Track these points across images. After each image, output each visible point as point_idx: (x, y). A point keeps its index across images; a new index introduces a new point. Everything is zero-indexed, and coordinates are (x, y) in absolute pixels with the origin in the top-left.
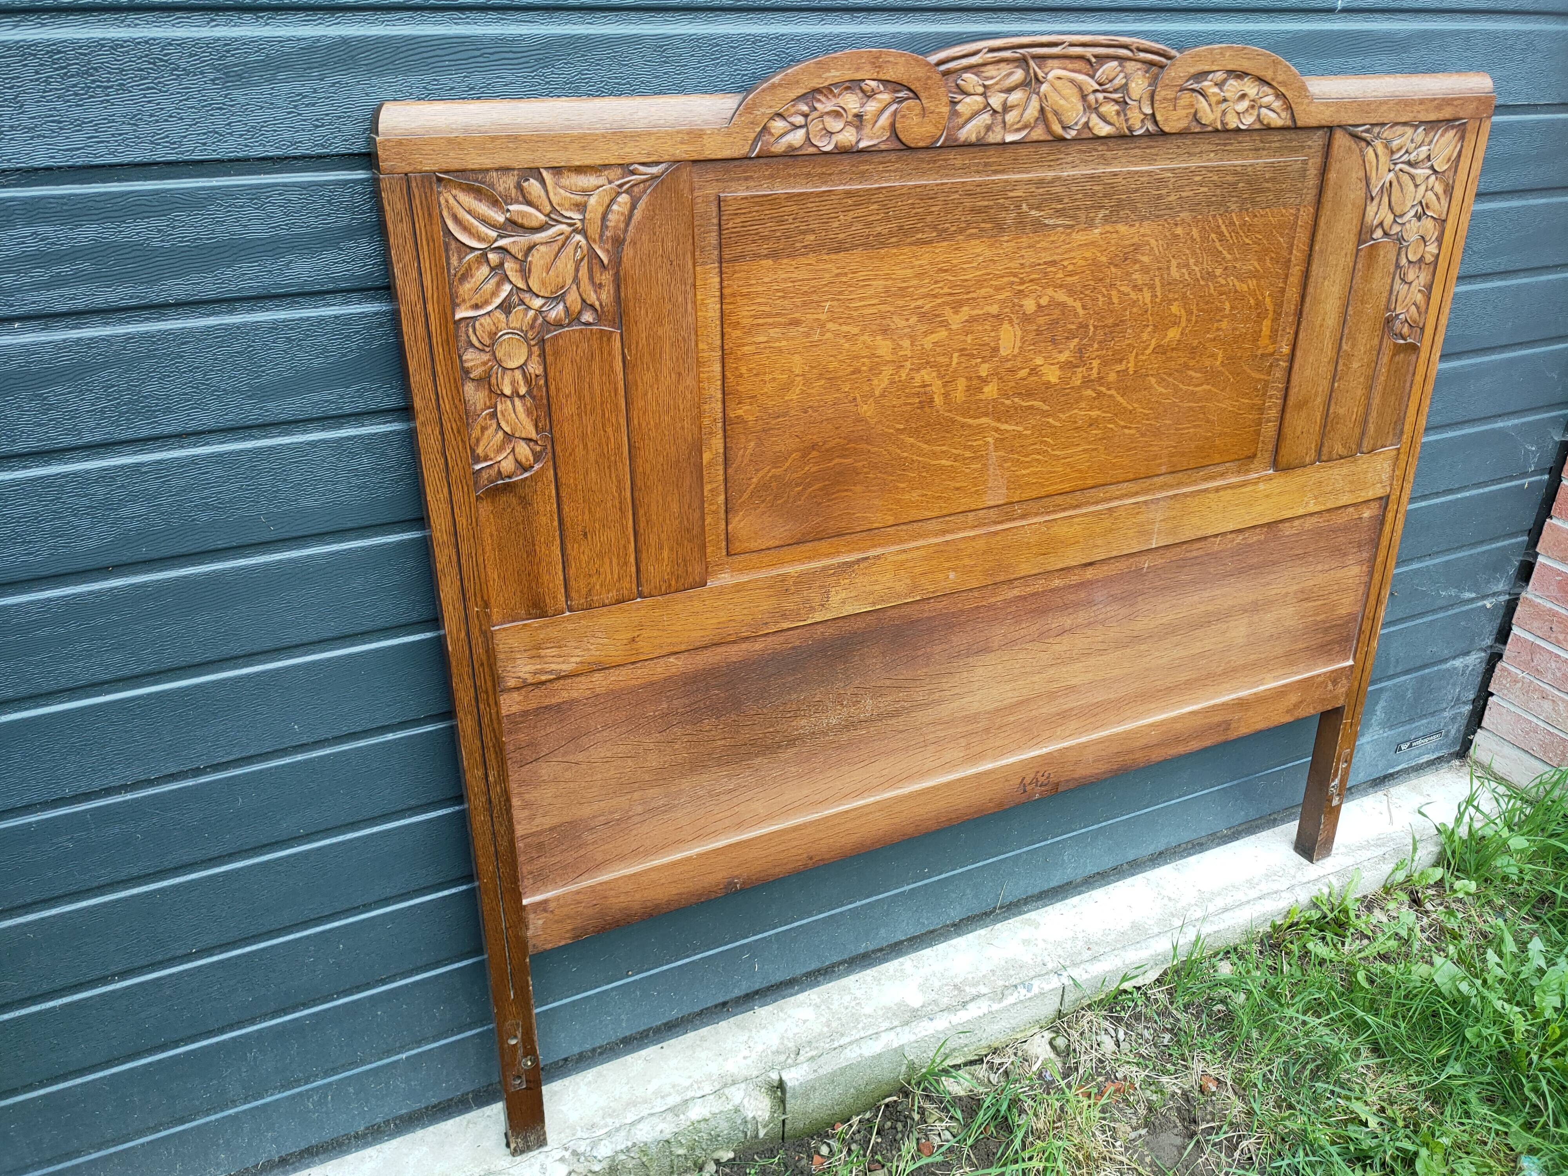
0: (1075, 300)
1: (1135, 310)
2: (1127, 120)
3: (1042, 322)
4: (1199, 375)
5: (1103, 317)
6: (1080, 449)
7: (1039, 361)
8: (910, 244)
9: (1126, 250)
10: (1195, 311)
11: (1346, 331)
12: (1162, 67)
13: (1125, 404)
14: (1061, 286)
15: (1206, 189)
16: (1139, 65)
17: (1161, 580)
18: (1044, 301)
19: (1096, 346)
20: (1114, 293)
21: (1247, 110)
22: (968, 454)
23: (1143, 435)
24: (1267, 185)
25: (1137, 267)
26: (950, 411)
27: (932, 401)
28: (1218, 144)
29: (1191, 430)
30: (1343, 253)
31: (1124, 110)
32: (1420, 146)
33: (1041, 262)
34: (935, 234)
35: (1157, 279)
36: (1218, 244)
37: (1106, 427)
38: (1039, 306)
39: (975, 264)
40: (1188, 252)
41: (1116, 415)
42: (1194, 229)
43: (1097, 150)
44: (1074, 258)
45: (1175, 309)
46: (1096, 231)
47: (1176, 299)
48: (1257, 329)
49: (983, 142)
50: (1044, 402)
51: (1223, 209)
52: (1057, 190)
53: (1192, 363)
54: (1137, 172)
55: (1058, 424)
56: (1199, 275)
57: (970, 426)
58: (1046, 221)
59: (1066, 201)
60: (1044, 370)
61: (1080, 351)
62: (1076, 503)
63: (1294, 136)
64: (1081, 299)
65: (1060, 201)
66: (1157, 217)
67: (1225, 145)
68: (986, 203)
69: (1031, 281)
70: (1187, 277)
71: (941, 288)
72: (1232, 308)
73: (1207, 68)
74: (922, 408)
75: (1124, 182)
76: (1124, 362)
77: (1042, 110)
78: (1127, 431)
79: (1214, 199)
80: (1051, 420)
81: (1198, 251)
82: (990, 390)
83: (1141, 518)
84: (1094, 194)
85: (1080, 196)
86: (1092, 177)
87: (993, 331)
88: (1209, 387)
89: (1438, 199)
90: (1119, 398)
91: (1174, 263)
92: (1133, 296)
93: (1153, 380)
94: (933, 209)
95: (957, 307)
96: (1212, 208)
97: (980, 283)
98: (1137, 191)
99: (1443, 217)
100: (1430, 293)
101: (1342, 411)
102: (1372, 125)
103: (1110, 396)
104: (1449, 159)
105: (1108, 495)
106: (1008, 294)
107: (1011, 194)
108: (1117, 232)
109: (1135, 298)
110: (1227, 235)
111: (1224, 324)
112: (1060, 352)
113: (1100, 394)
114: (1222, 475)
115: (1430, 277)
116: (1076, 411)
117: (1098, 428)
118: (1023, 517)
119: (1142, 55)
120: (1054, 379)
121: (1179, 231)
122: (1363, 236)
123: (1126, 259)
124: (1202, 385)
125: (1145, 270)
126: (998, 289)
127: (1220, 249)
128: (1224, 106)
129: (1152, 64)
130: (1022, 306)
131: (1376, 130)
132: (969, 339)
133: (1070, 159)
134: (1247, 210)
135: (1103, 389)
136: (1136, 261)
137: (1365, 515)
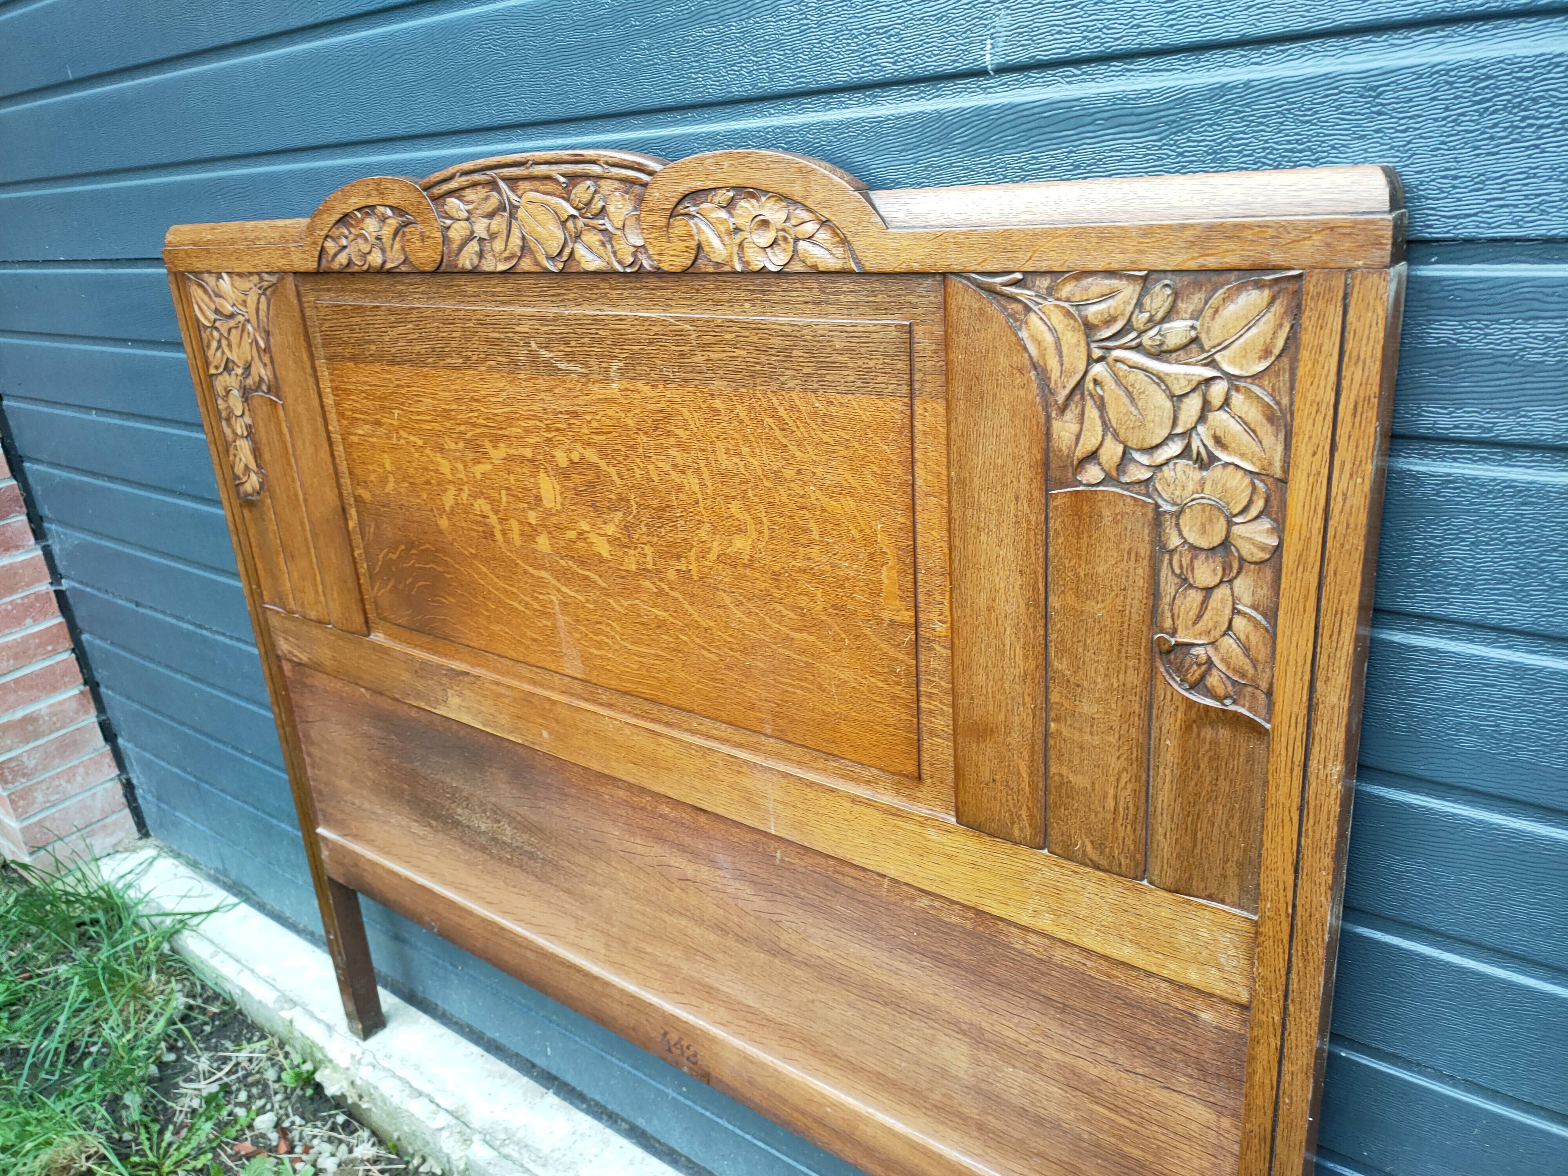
0: (608, 464)
1: (682, 497)
2: (615, 253)
3: (578, 481)
4: (792, 615)
5: (644, 494)
6: (653, 652)
7: (584, 526)
8: (444, 367)
9: (655, 417)
10: (764, 519)
11: (1053, 637)
12: (645, 185)
13: (696, 616)
14: (589, 444)
15: (743, 353)
16: (617, 184)
17: (804, 889)
18: (576, 457)
19: (644, 529)
20: (651, 467)
21: (775, 242)
22: (536, 606)
23: (729, 668)
24: (840, 358)
25: (672, 440)
26: (511, 552)
27: (493, 535)
28: (753, 291)
29: (799, 692)
30: (1009, 495)
31: (610, 241)
32: (1166, 318)
33: (563, 410)
34: (461, 361)
35: (702, 464)
36: (778, 433)
37: (678, 638)
38: (572, 462)
39: (500, 399)
40: (736, 435)
41: (687, 625)
42: (739, 406)
43: (598, 288)
44: (596, 413)
45: (735, 508)
46: (614, 385)
47: (734, 498)
48: (873, 577)
49: (479, 269)
50: (600, 576)
51: (775, 386)
52: (562, 329)
53: (777, 594)
54: (646, 319)
55: (619, 609)
56: (760, 472)
57: (532, 575)
58: (558, 365)
59: (573, 344)
60: (593, 537)
61: (627, 528)
62: (666, 720)
63: (877, 285)
64: (614, 466)
65: (567, 343)
66: (685, 380)
67: (764, 292)
68: (498, 335)
69: (557, 430)
70: (742, 470)
71: (477, 418)
72: (822, 533)
73: (700, 185)
74: (486, 538)
75: (633, 330)
76: (684, 561)
77: (523, 238)
78: (704, 652)
79: (758, 368)
80: (611, 601)
81: (751, 438)
82: (543, 543)
83: (747, 782)
84: (602, 339)
85: (586, 340)
86: (595, 319)
87: (531, 476)
88: (812, 639)
89: (1252, 431)
90: (686, 605)
91: (720, 446)
92: (675, 476)
93: (727, 599)
94: (455, 334)
95: (496, 440)
96: (758, 381)
97: (510, 420)
98: (651, 343)
99: (1278, 473)
100: (1275, 626)
101: (1079, 781)
102: (1024, 273)
103: (675, 599)
104: (1267, 353)
105: (703, 728)
106: (538, 439)
107: (518, 329)
108: (638, 391)
109: (678, 481)
110: (791, 423)
111: (815, 552)
112: (605, 523)
113: (661, 593)
114: (868, 782)
115: (1264, 592)
116: (637, 602)
117: (667, 632)
118: (610, 706)
119: (615, 171)
120: (605, 554)
121: (718, 404)
122: (1055, 473)
123: (656, 428)
124: (800, 630)
125: (684, 447)
126: (527, 431)
127: (785, 441)
128: (738, 238)
129: (633, 182)
130: (553, 456)
131: (1044, 283)
132: (512, 478)
133: (571, 296)
134: (815, 391)
135: (666, 588)
136: (670, 434)
137: (1203, 1016)
